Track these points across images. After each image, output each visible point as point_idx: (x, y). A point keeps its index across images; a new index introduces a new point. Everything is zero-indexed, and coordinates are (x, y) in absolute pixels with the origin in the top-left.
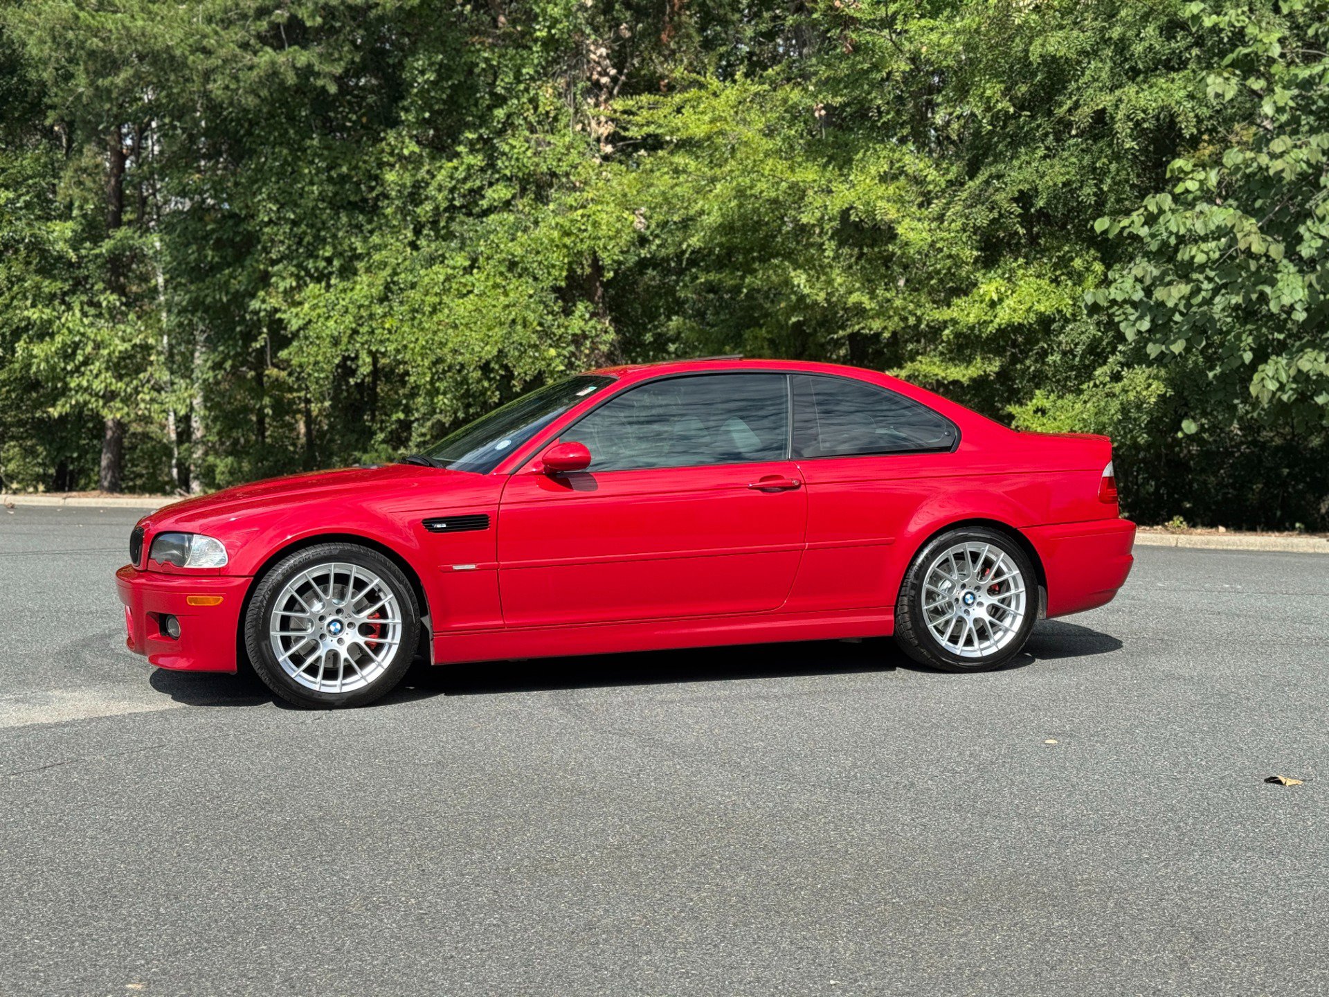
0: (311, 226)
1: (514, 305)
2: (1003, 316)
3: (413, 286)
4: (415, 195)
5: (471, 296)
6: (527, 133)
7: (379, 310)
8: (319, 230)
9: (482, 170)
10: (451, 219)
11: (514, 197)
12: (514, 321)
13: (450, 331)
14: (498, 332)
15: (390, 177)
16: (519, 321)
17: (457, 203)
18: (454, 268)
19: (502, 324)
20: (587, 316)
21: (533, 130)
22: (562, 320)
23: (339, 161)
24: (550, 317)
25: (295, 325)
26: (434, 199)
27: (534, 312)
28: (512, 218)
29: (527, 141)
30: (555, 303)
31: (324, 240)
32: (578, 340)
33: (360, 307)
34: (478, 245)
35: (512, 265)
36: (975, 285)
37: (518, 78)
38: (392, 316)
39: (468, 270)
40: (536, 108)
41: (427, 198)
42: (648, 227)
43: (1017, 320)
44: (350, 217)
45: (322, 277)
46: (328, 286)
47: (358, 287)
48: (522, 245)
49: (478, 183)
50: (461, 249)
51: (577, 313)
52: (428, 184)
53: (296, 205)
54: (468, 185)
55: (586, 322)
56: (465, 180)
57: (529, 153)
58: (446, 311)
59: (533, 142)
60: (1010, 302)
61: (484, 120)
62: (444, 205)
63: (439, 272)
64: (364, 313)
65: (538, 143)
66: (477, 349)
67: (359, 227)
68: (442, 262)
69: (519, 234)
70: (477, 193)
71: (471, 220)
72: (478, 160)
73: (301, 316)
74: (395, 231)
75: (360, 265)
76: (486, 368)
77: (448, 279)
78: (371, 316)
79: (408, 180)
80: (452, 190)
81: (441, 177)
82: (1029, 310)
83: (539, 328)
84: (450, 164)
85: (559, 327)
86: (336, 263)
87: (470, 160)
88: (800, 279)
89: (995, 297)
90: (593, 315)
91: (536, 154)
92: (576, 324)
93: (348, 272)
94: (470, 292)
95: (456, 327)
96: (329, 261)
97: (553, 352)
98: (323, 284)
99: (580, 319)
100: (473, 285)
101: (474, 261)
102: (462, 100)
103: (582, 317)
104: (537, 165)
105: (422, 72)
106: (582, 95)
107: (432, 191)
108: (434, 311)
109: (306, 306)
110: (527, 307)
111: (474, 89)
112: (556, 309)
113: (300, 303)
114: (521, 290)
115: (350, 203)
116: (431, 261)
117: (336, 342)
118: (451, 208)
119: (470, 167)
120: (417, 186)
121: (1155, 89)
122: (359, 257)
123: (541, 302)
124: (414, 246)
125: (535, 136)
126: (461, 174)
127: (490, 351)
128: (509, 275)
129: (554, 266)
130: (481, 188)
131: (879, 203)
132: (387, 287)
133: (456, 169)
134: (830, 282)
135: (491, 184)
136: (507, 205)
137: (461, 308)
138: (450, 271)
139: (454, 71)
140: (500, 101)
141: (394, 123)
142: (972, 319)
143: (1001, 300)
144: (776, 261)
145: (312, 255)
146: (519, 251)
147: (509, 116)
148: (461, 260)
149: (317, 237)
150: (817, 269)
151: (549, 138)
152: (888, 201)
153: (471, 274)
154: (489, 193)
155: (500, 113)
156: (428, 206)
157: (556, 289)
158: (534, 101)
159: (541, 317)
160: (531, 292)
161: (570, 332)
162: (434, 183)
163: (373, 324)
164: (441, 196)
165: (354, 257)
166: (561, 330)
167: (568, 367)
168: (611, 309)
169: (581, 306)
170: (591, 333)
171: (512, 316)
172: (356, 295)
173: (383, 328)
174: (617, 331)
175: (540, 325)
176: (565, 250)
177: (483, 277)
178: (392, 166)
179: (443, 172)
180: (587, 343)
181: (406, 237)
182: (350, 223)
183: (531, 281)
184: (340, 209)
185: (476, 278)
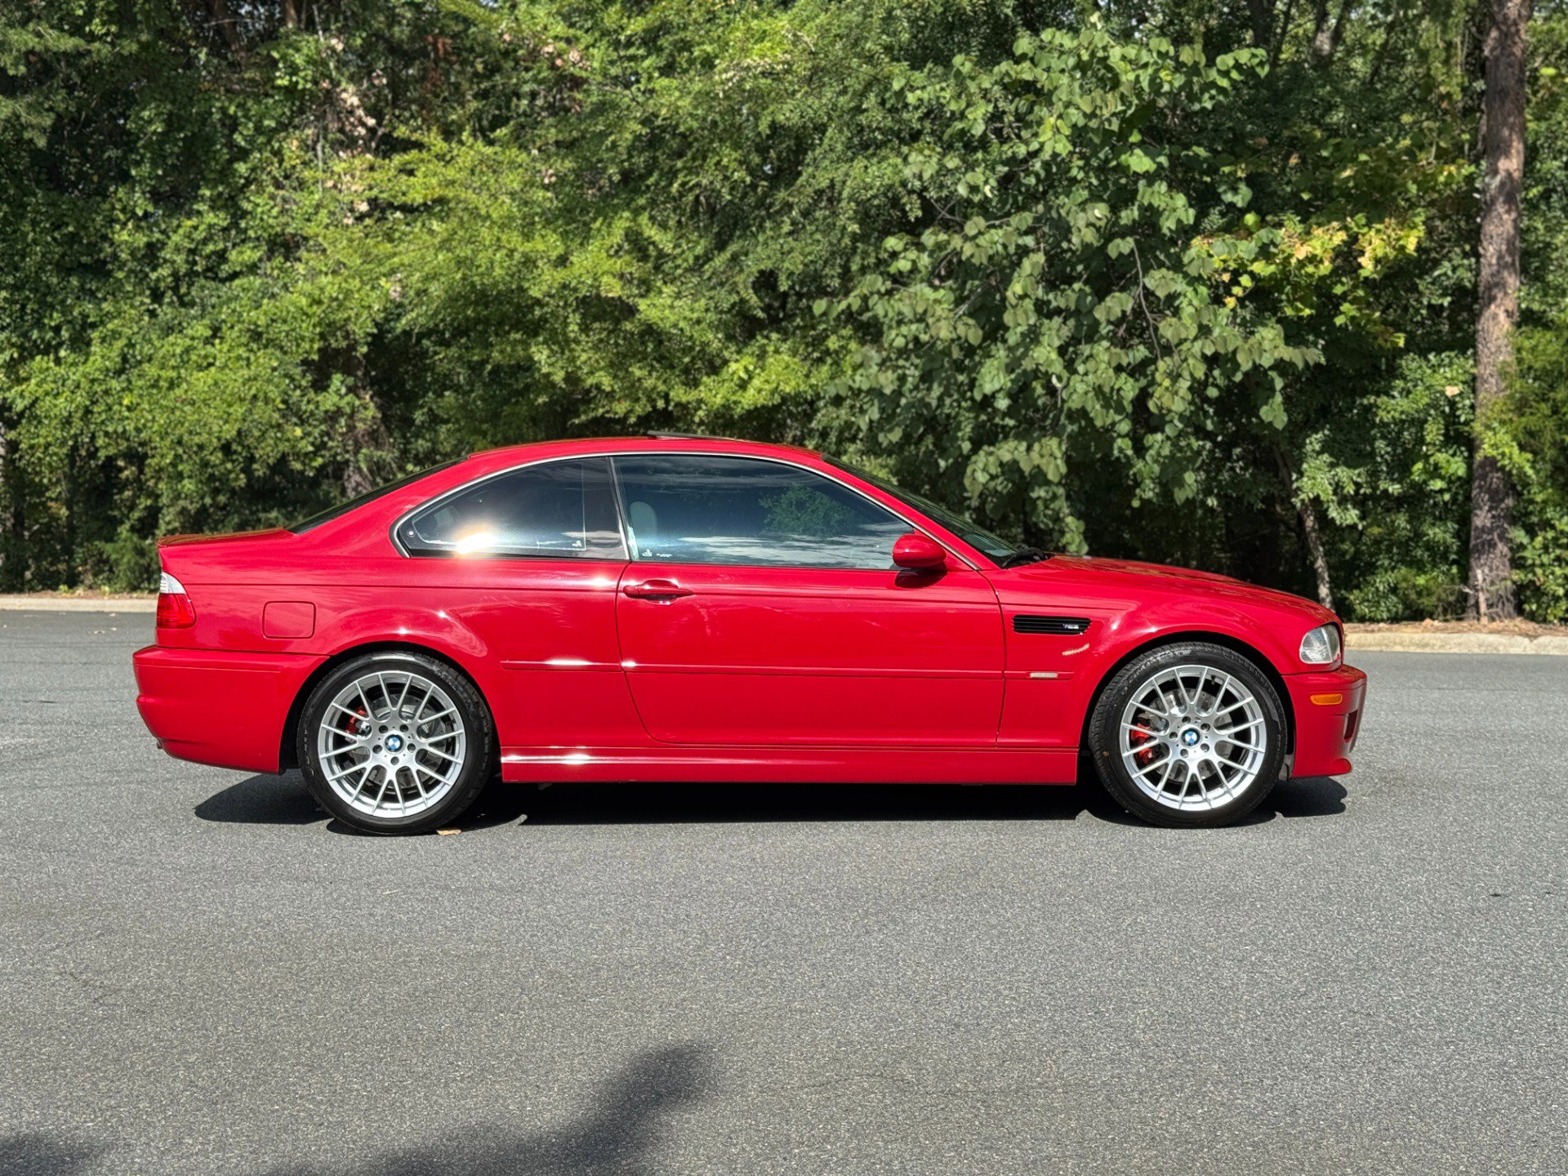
0: (35, 290)
1: (255, 379)
2: (750, 399)
3: (150, 359)
4: (150, 257)
5: (213, 369)
6: (271, 189)
7: (115, 385)
8: (45, 295)
9: (225, 230)
10: (190, 285)
11: (260, 260)
12: (255, 397)
13: (187, 408)
14: (238, 410)
15: (123, 236)
16: (261, 395)
17: (198, 268)
18: (193, 338)
19: (242, 400)
20: (343, 390)
21: (278, 185)
22: (311, 394)
23: (66, 219)
24: (298, 393)
25: (20, 405)
27: (276, 386)
28: (258, 282)
29: (272, 197)
30: (304, 376)
31: (52, 307)
32: (332, 417)
33: (93, 381)
34: (220, 313)
35: (256, 335)
36: (726, 362)
37: (259, 129)
38: (131, 391)
39: (208, 341)
40: (281, 162)
41: (166, 261)
42: (403, 295)
43: (761, 401)
44: (82, 281)
45: (48, 349)
46: (58, 361)
47: (92, 358)
48: (265, 313)
49: (221, 246)
50: (202, 317)
51: (332, 389)
52: (164, 244)
53: (17, 269)
54: (210, 247)
55: (341, 397)
56: (205, 241)
57: (275, 212)
58: (185, 386)
59: (279, 200)
60: (756, 382)
61: (226, 173)
62: (183, 271)
63: (176, 344)
64: (97, 388)
65: (285, 200)
66: (215, 428)
67: (92, 294)
68: (180, 332)
69: (265, 301)
70: (222, 256)
71: (211, 284)
72: (220, 219)
73: (26, 394)
74: (129, 297)
75: (95, 335)
76: (226, 448)
77: (187, 350)
78: (107, 392)
79: (141, 240)
80: (192, 252)
81: (175, 238)
82: (773, 392)
83: (282, 406)
84: (189, 223)
85: (309, 402)
86: (66, 333)
87: (210, 218)
88: (541, 355)
89: (745, 377)
90: (350, 390)
91: (283, 212)
92: (329, 400)
93: (80, 343)
94: (210, 365)
95: (193, 403)
96: (57, 329)
97: (298, 432)
98: (52, 357)
99: (336, 393)
100: (215, 358)
101: (217, 330)
102: (200, 152)
103: (337, 392)
104: (287, 224)
105: (150, 122)
106: (332, 148)
107: (166, 254)
108: (172, 385)
109: (33, 381)
110: (269, 381)
111: (210, 141)
112: (304, 383)
113: (27, 379)
114: (266, 360)
115: (81, 265)
116: (168, 330)
117: (67, 422)
118: (192, 274)
119: (210, 226)
120: (150, 246)
121: (884, 165)
122: (93, 326)
123: (286, 376)
124: (153, 314)
125: (281, 192)
126: (199, 235)
127: (229, 432)
128: (254, 346)
129: (303, 338)
130: (225, 250)
131: (605, 279)
132: (125, 359)
133: (196, 228)
134: (573, 360)
135: (234, 245)
136: (253, 269)
137: (201, 381)
138: (188, 342)
139: (188, 121)
140: (243, 154)
141: (124, 178)
142: (719, 400)
143: (751, 378)
144: (516, 336)
145: (39, 324)
146: (263, 320)
147: (253, 170)
148: (201, 329)
149: (42, 303)
150: (561, 343)
151: (297, 196)
152: (614, 276)
153: (213, 345)
154: (233, 255)
155: (242, 168)
156: (164, 271)
157: (305, 362)
158: (278, 153)
159: (285, 393)
160: (275, 364)
161: (322, 408)
162: (171, 244)
163: (110, 400)
164: (180, 259)
165: (86, 325)
166: (311, 407)
167: (320, 447)
168: (373, 382)
169: (337, 380)
170: (348, 410)
171: (253, 391)
172: (89, 368)
173: (121, 404)
174: (379, 407)
175: (284, 402)
176: (315, 320)
177: (225, 347)
178: (124, 225)
179: (181, 231)
180: (343, 421)
181: (142, 303)
182: (82, 288)
183: (278, 353)
184: (69, 272)
185: (218, 349)
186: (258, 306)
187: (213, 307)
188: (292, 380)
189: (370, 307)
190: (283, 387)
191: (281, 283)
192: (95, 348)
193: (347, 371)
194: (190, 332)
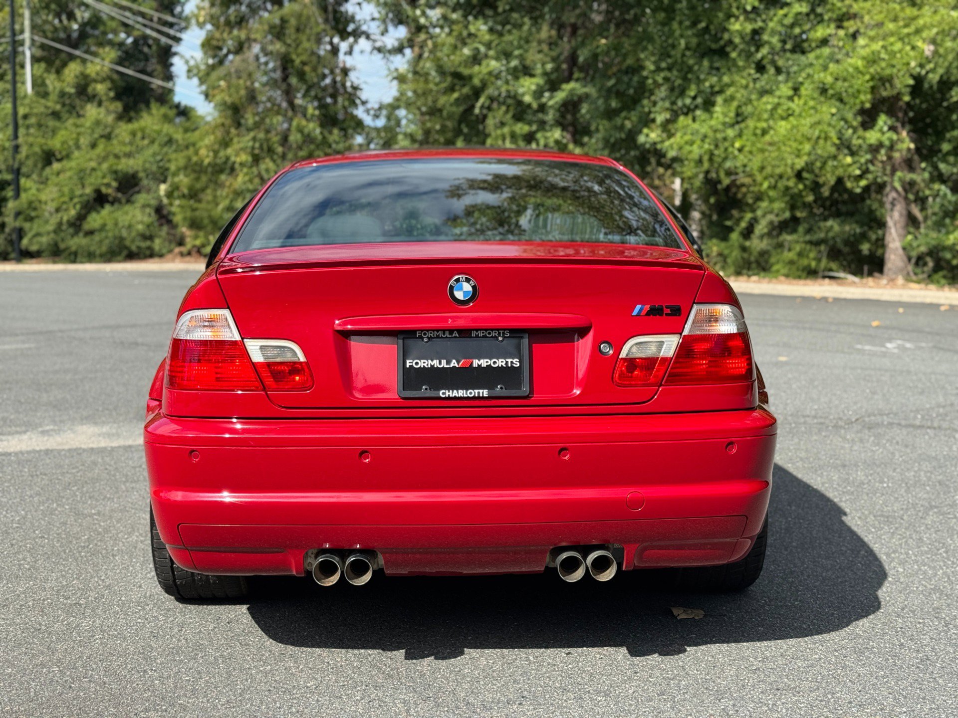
0: (679, 71)
1: (819, 123)
3: (751, 116)
4: (755, 40)
5: (791, 118)
7: (731, 133)
8: (687, 74)
9: (808, 15)
11: (830, 35)
12: (818, 137)
14: (807, 147)
15: (736, 26)
16: (823, 135)
17: (788, 46)
18: (780, 97)
19: (809, 139)
20: (885, 128)
22: (860, 132)
23: (701, 18)
24: (850, 131)
26: (768, 42)
27: (834, 127)
28: (828, 51)
30: (856, 119)
31: (690, 82)
32: (875, 149)
33: (716, 131)
34: (799, 77)
35: (824, 91)
38: (741, 137)
39: (790, 99)
42: (936, 51)
44: (711, 62)
45: (688, 111)
46: (694, 120)
47: (715, 115)
48: (831, 74)
49: (803, 26)
50: (787, 81)
51: (877, 128)
52: (764, 30)
53: (669, 56)
54: (797, 30)
55: (883, 133)
56: (793, 26)
58: (772, 132)
62: (777, 49)
63: (768, 102)
64: (719, 136)
66: (789, 162)
67: (717, 70)
68: (771, 93)
69: (831, 65)
71: (795, 56)
72: (804, 8)
73: (675, 144)
74: (740, 70)
75: (718, 99)
76: (799, 175)
77: (775, 107)
78: (725, 139)
79: (749, 27)
80: (784, 34)
81: (771, 25)
83: (837, 142)
84: (782, 12)
85: (858, 138)
86: (699, 100)
87: (797, 7)
90: (891, 128)
92: (872, 136)
93: (708, 105)
94: (790, 115)
95: (776, 145)
96: (694, 98)
97: (849, 160)
98: (690, 116)
100: (794, 110)
101: (796, 89)
103: (881, 131)
104: (851, 6)
107: (766, 37)
108: (764, 132)
109: (679, 135)
110: (829, 124)
112: (855, 124)
113: (675, 134)
114: (829, 109)
115: (710, 50)
116: (763, 92)
118: (783, 50)
119: (797, 14)
120: (756, 32)
122: (718, 93)
123: (842, 119)
126: (788, 21)
127: (800, 163)
128: (822, 99)
129: (859, 92)
132: (738, 116)
133: (785, 15)
135: (812, 27)
136: (824, 42)
137: (783, 127)
138: (776, 100)
145: (681, 94)
146: (829, 79)
148: (785, 90)
149: (685, 79)
153: (793, 101)
154: (811, 34)
156: (764, 51)
157: (859, 110)
159: (840, 132)
160: (834, 111)
161: (868, 142)
162: (769, 30)
163: (726, 144)
164: (775, 40)
165: (714, 93)
166: (860, 141)
167: (865, 172)
168: (911, 121)
169: (883, 120)
170: (887, 143)
171: (817, 133)
172: (713, 122)
173: (733, 146)
174: (913, 140)
175: (839, 139)
176: (867, 77)
177: (802, 102)
178: (737, 18)
179: (775, 19)
180: (883, 151)
181: (749, 75)
182: (711, 68)
183: (838, 104)
184: (703, 56)
185: (796, 105)
186: (825, 68)
187: (795, 73)
188: (846, 121)
189: (908, 64)
190: (838, 128)
191: (844, 51)
192: (718, 109)
193: (891, 113)
194: (778, 93)
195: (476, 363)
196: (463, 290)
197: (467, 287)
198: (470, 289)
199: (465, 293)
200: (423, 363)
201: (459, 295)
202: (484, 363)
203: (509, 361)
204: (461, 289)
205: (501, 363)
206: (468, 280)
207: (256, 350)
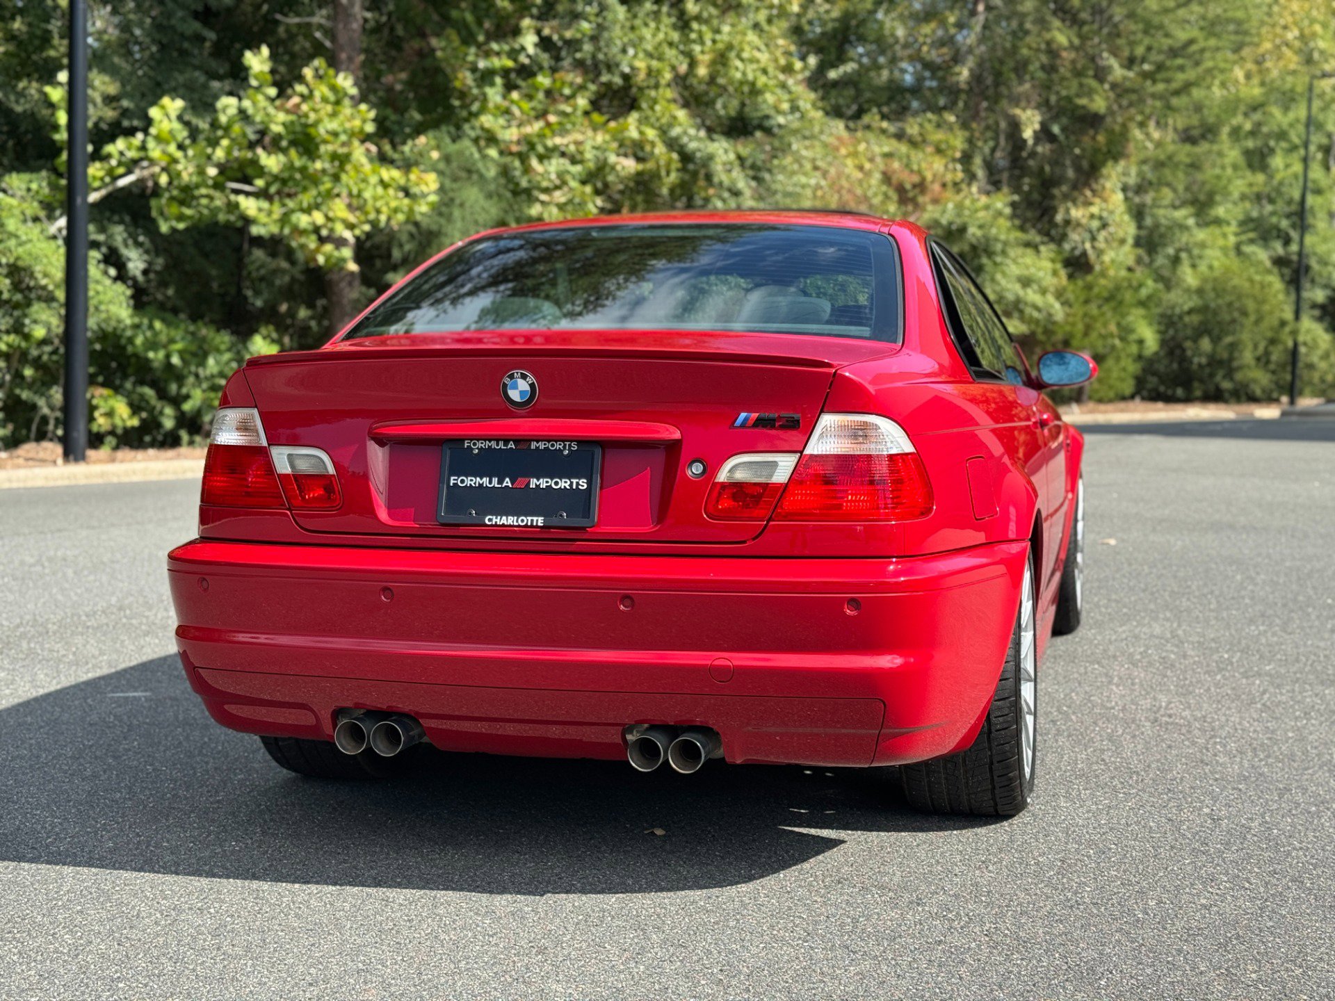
195: (533, 483)
196: (519, 388)
197: (523, 385)
198: (528, 388)
199: (522, 393)
200: (471, 481)
201: (515, 395)
202: (543, 483)
203: (575, 481)
204: (515, 387)
205: (564, 484)
206: (524, 377)
207: (283, 459)
